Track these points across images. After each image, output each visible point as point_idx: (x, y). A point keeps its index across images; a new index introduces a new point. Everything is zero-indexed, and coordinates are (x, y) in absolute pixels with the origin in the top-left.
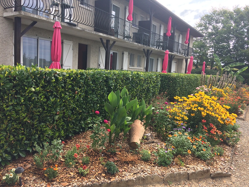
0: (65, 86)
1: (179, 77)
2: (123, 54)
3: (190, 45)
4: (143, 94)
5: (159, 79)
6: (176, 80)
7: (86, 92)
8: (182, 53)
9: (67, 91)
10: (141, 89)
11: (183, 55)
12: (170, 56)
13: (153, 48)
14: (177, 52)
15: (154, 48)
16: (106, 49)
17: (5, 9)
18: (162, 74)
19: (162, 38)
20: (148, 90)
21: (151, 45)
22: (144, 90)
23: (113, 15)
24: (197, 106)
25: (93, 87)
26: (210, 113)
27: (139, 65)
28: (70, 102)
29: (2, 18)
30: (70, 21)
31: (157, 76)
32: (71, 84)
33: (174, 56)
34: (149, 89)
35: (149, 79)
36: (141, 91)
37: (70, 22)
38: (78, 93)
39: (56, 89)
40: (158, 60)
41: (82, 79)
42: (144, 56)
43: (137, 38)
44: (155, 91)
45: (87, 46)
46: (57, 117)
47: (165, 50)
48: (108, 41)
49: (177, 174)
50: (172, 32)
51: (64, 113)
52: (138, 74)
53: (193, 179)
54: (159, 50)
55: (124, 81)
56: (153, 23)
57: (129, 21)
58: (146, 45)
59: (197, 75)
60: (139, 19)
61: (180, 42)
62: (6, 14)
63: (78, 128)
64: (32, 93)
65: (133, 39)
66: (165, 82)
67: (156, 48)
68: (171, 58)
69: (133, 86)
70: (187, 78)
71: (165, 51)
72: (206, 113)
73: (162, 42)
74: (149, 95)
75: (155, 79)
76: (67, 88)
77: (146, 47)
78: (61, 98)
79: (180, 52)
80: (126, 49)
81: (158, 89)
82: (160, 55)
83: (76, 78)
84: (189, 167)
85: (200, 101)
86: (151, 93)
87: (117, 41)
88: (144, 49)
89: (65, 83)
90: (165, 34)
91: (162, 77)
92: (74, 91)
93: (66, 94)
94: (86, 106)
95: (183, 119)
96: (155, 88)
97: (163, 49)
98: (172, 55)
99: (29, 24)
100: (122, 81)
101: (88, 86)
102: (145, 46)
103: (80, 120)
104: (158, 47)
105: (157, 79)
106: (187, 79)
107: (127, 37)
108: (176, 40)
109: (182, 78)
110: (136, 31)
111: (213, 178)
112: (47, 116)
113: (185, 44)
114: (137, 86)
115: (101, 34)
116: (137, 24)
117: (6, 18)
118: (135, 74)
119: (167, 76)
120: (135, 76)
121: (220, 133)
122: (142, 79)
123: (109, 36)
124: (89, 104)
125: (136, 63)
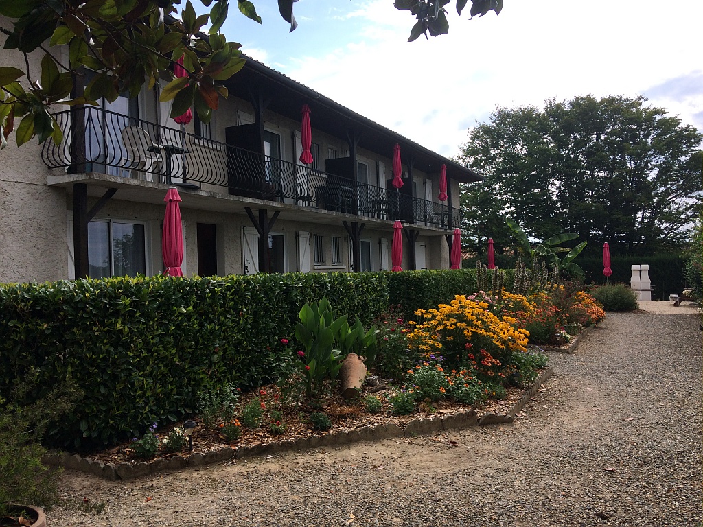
0: (224, 303)
1: (428, 277)
2: (297, 237)
3: (453, 201)
4: (356, 315)
5: (385, 284)
6: (423, 284)
7: (255, 314)
8: (437, 223)
9: (227, 312)
10: (350, 306)
11: (440, 226)
12: (408, 231)
13: (366, 219)
14: (425, 221)
15: (368, 218)
16: (261, 230)
17: (50, 168)
18: (391, 274)
19: (383, 193)
20: (365, 306)
21: (359, 212)
22: (357, 306)
23: (268, 156)
24: (455, 321)
25: (265, 304)
26: (479, 331)
27: (337, 261)
28: (233, 332)
29: (45, 188)
30: (185, 181)
31: (379, 278)
32: (232, 300)
33: (418, 232)
34: (366, 304)
35: (364, 284)
36: (351, 308)
37: (185, 184)
38: (243, 316)
39: (213, 309)
40: (380, 243)
41: (248, 290)
42: (345, 238)
43: (327, 198)
44: (379, 307)
45: (214, 226)
46: (215, 357)
47: (394, 220)
48: (263, 212)
49: (423, 421)
50: (407, 176)
51: (225, 351)
52: (341, 275)
53: (451, 428)
54: (379, 221)
55: (317, 291)
56: (360, 159)
57: (305, 166)
58: (349, 212)
59: (469, 270)
60: (325, 156)
61: (429, 198)
62: (52, 180)
63: (246, 379)
64: (183, 316)
65: (317, 203)
66: (400, 290)
67: (373, 216)
68: (411, 237)
69: (334, 299)
70: (448, 279)
71: (393, 223)
72: (471, 331)
73: (384, 202)
74: (368, 316)
75: (376, 283)
76: (227, 307)
77: (348, 217)
78: (220, 324)
79: (432, 222)
80: (304, 225)
81: (385, 304)
82: (384, 232)
83: (240, 289)
84: (443, 413)
85: (460, 312)
86: (372, 312)
87: (283, 210)
88: (345, 223)
89: (224, 298)
90: (389, 183)
91: (392, 279)
92: (237, 311)
93: (226, 318)
94: (257, 338)
95: (434, 349)
96: (379, 302)
97: (389, 218)
98: (412, 230)
99: (102, 195)
100: (314, 291)
101: (258, 302)
102: (347, 215)
103: (249, 366)
104: (376, 215)
105: (380, 283)
106: (448, 281)
107: (303, 198)
108: (419, 195)
109: (434, 279)
110: (323, 183)
111: (482, 425)
112: (202, 355)
113: (441, 202)
114: (342, 299)
115: (249, 200)
116: (323, 168)
117: (55, 188)
118: (335, 276)
119: (403, 277)
120: (337, 280)
121: (498, 363)
122: (350, 286)
123: (267, 203)
124: (262, 334)
125: (328, 255)
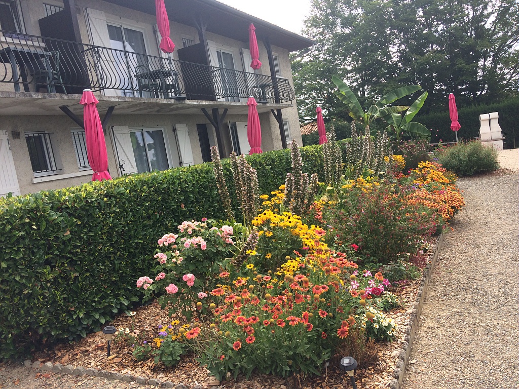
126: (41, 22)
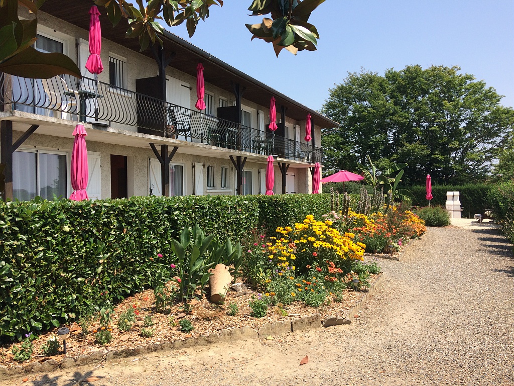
2: (193, 167)
3: (316, 142)
12: (281, 164)
13: (247, 153)
14: (294, 157)
16: (163, 162)
19: (262, 135)
21: (243, 148)
25: (149, 222)
27: (226, 186)
30: (96, 120)
31: (251, 201)
38: (127, 232)
40: (259, 172)
42: (232, 169)
46: (100, 269)
48: (164, 147)
49: (275, 324)
50: (281, 122)
51: (109, 262)
53: (298, 329)
54: (258, 155)
55: (197, 211)
56: (244, 108)
59: (325, 194)
60: (217, 105)
65: (208, 140)
67: (253, 152)
68: (284, 169)
76: (112, 225)
79: (299, 158)
80: (199, 158)
82: (262, 164)
84: (293, 316)
87: (181, 146)
88: (231, 157)
89: (109, 217)
92: (121, 229)
93: (110, 234)
94: (141, 250)
96: (250, 221)
97: (266, 154)
98: (284, 163)
99: (26, 130)
101: (142, 220)
104: (256, 151)
110: (215, 126)
111: (325, 327)
115: (152, 137)
121: (340, 271)
123: (167, 140)
126: (219, 109)
